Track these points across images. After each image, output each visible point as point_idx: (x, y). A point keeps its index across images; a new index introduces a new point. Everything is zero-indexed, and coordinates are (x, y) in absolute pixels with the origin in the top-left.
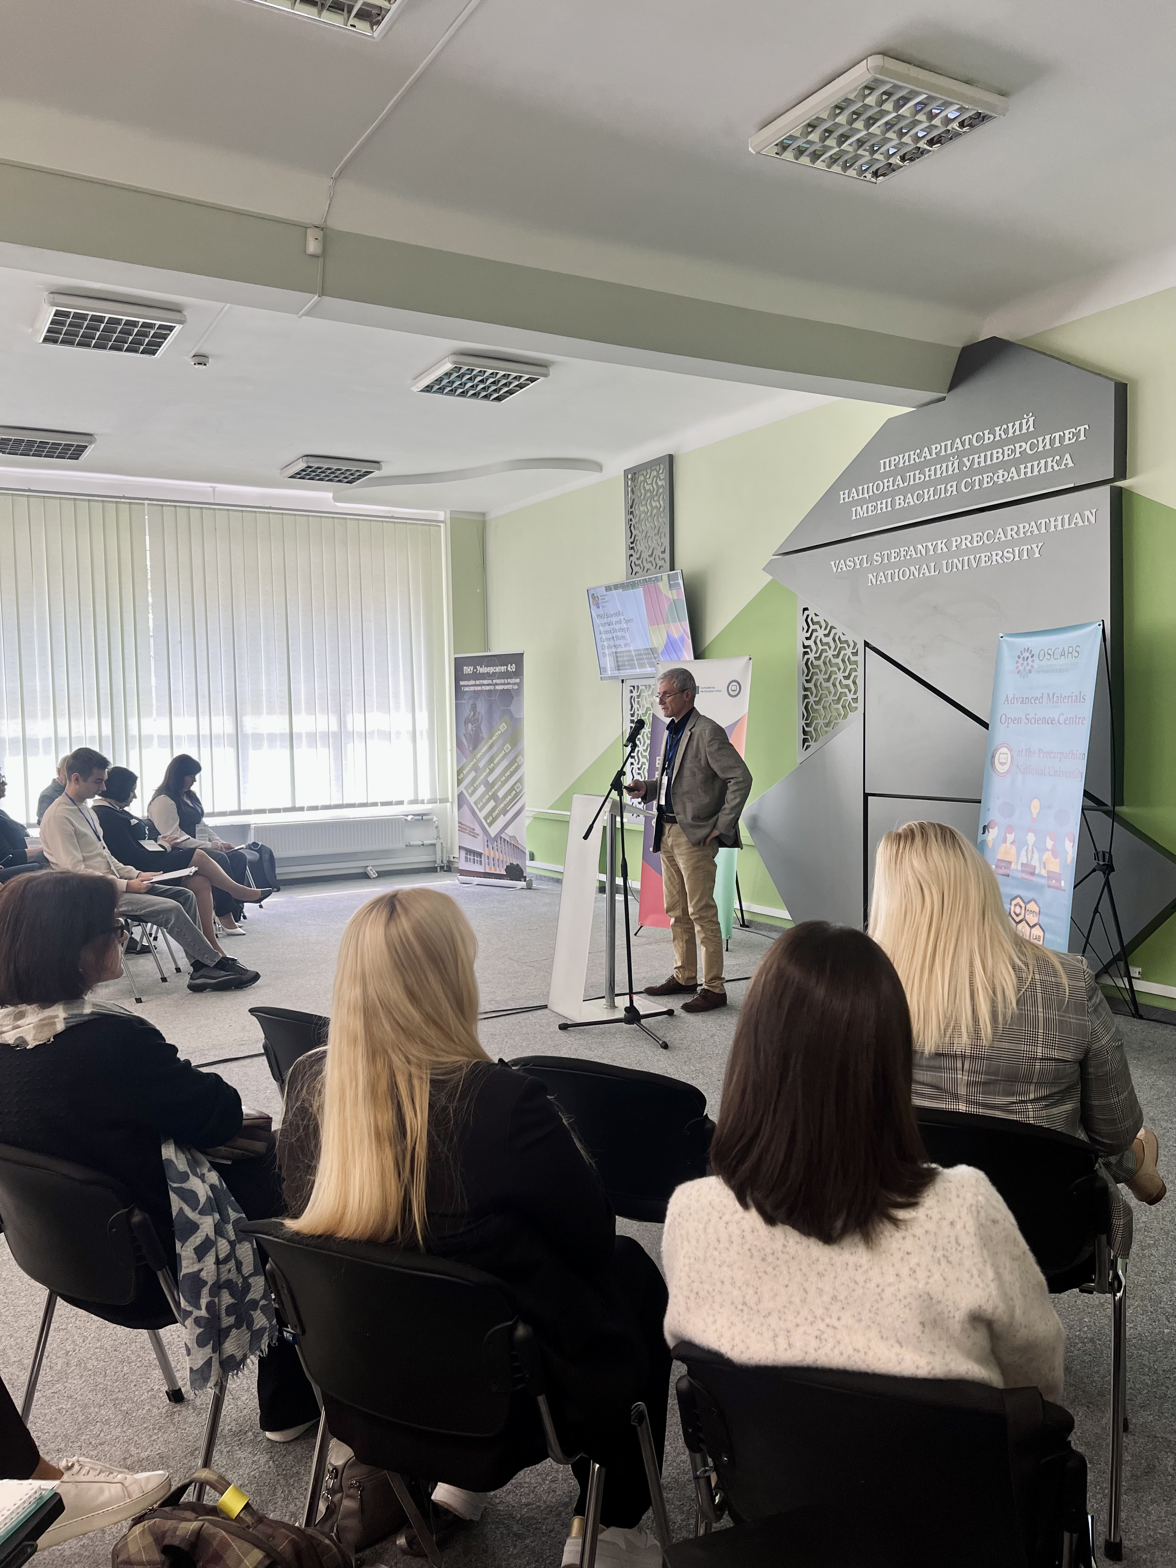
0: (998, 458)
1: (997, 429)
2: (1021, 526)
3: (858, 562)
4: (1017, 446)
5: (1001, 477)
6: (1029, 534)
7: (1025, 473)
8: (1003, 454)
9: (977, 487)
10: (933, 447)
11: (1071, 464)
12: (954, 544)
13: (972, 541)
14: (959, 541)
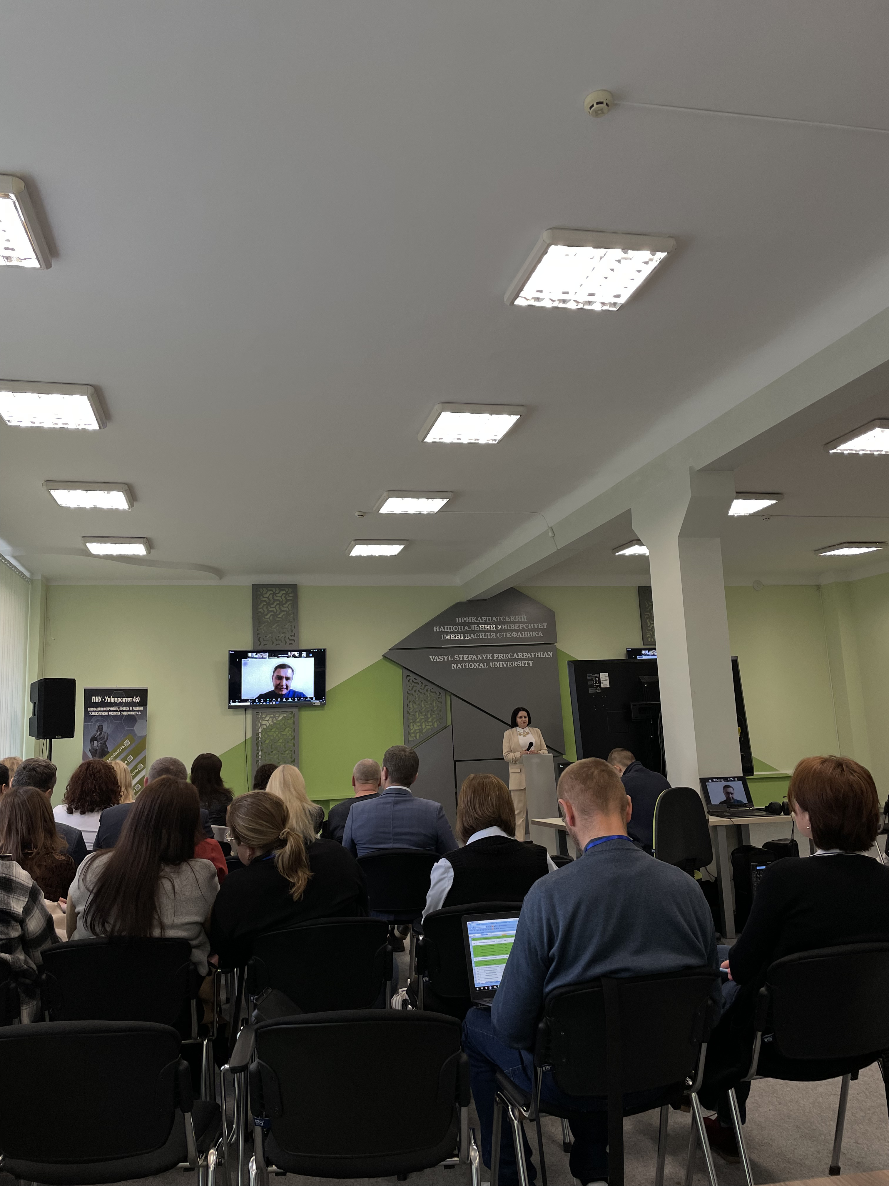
0: (513, 628)
1: (511, 617)
2: (524, 654)
3: (446, 658)
4: (520, 625)
5: (514, 635)
6: (527, 657)
7: (525, 635)
8: (515, 626)
9: (504, 637)
10: (483, 618)
11: (542, 635)
12: (495, 657)
13: (503, 657)
14: (497, 656)
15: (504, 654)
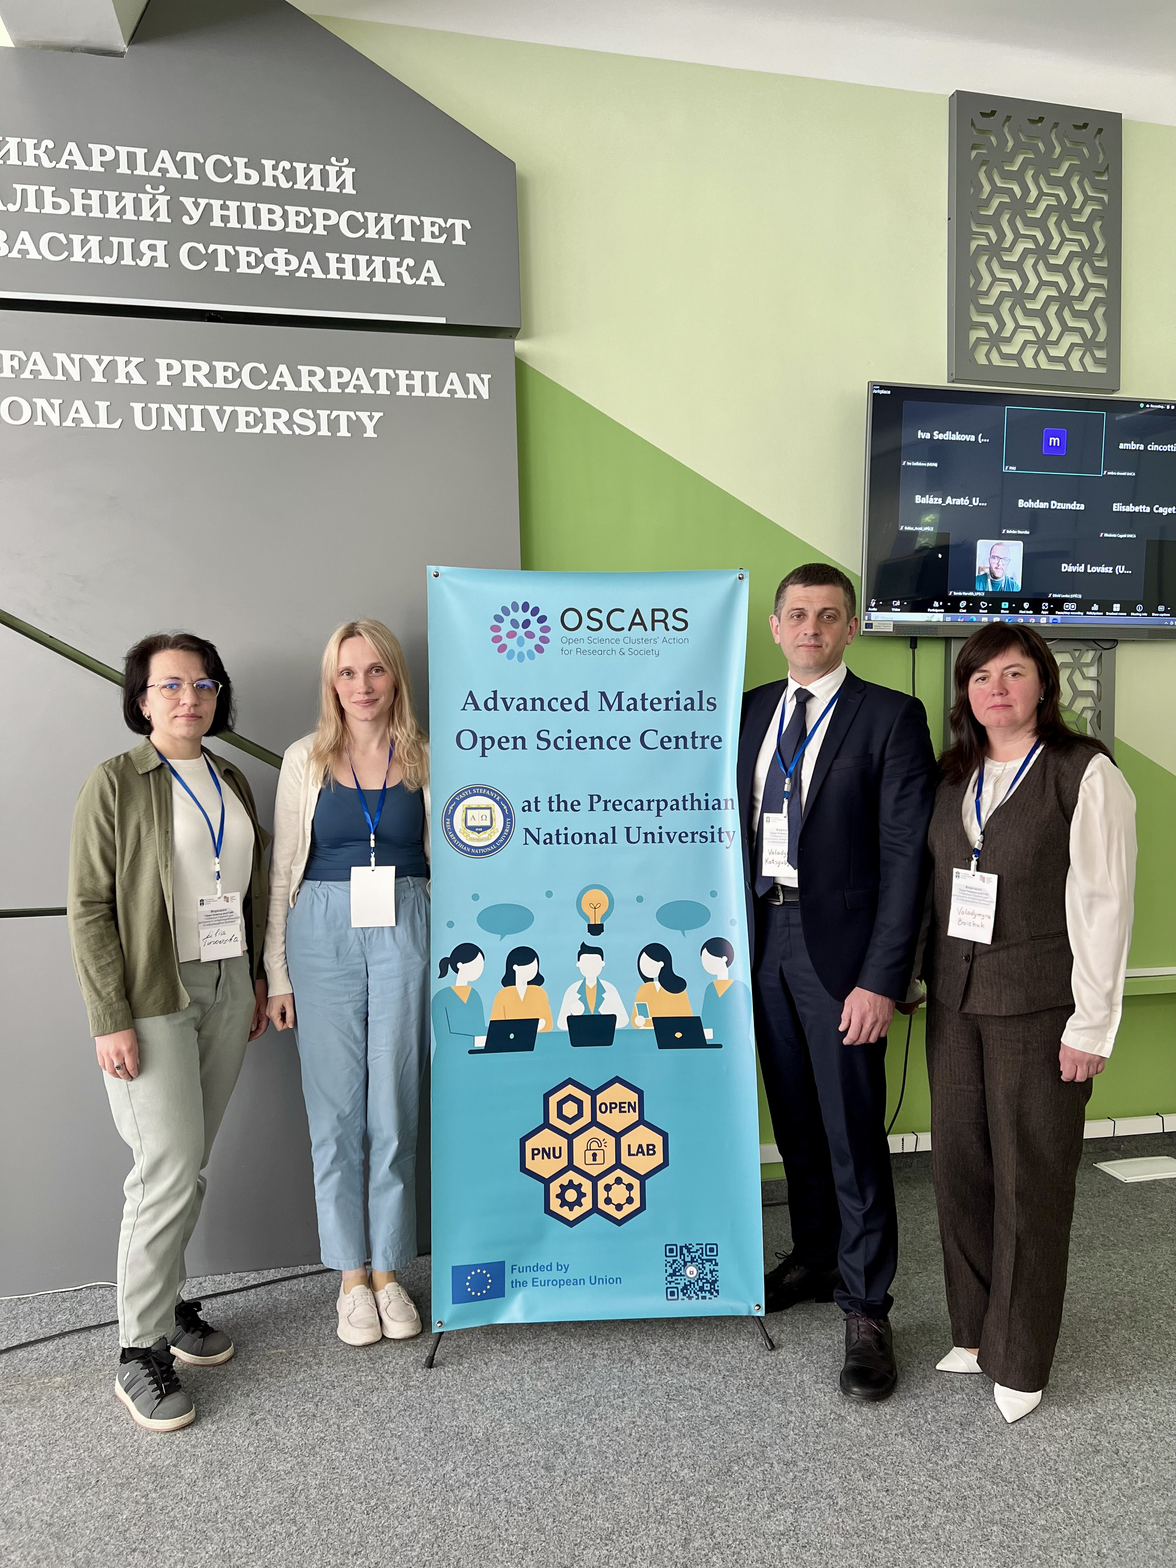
1: (268, 164)
2: (333, 371)
4: (319, 212)
5: (281, 263)
6: (350, 390)
7: (341, 272)
8: (285, 216)
9: (222, 267)
10: (95, 148)
11: (438, 282)
12: (164, 373)
13: (211, 376)
14: (177, 369)
15: (219, 365)
